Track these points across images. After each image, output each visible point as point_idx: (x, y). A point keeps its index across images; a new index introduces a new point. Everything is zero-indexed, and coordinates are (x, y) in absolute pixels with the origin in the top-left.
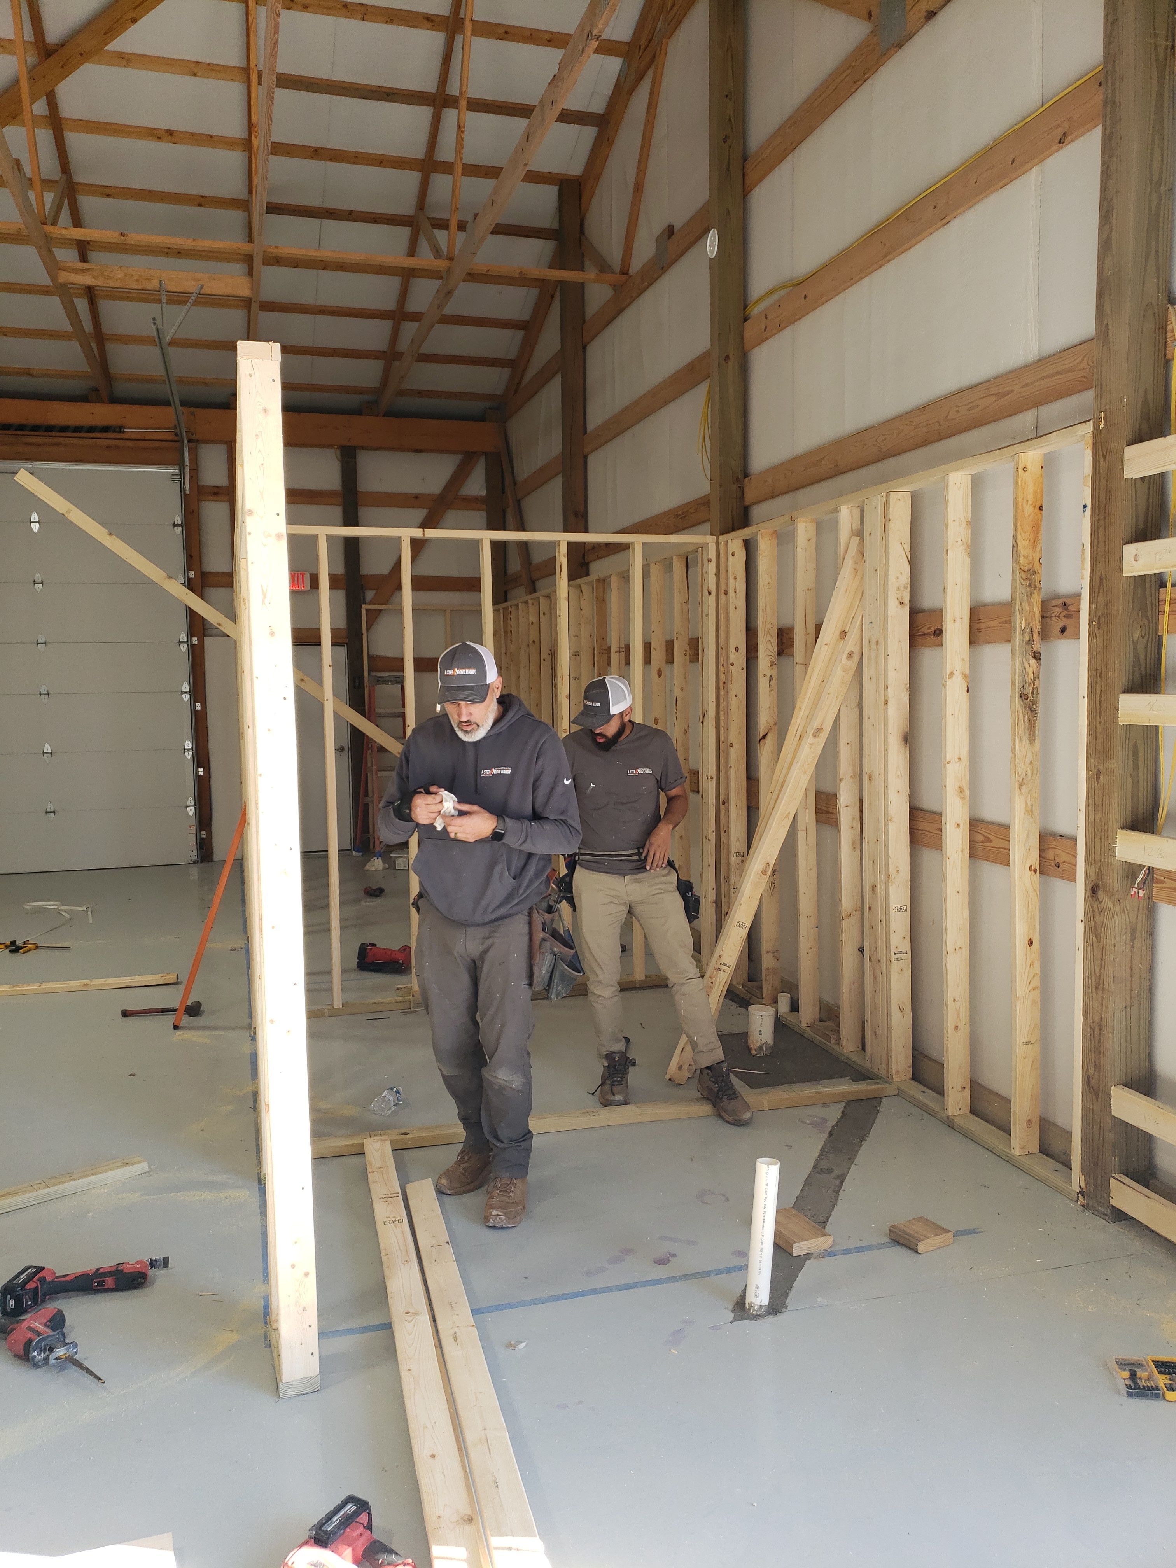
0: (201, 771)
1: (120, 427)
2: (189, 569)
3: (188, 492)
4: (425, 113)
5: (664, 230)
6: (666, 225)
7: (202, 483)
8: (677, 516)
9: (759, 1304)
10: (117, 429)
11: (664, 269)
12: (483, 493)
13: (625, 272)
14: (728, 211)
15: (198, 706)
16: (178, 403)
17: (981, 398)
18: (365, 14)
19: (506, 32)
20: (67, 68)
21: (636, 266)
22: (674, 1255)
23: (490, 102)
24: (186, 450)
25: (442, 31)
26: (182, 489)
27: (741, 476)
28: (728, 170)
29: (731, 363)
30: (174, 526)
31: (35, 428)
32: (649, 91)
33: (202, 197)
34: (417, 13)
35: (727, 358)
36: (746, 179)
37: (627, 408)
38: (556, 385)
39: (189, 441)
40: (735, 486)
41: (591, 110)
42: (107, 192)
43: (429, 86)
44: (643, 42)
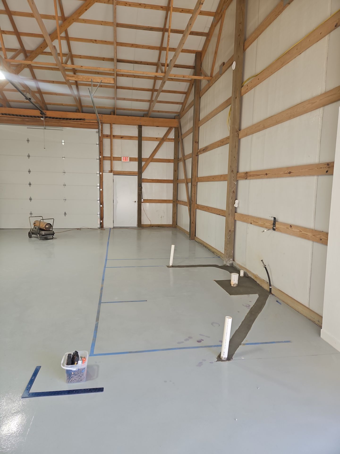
0: (101, 206)
1: (84, 119)
2: (100, 155)
3: (100, 136)
4: (160, 33)
5: (222, 64)
6: (223, 62)
7: (104, 134)
8: (221, 142)
9: (224, 357)
10: (83, 120)
11: (221, 75)
12: (174, 138)
13: (211, 76)
14: (239, 56)
15: (101, 190)
16: (97, 113)
17: (307, 105)
18: (145, 7)
19: (182, 10)
20: (70, 24)
21: (214, 74)
22: (203, 340)
23: (178, 30)
24: (100, 125)
25: (165, 11)
26: (99, 135)
27: (238, 131)
28: (239, 44)
29: (237, 99)
30: (97, 144)
31: (64, 119)
32: (220, 24)
33: (104, 58)
34: (159, 6)
35: (236, 98)
36: (245, 46)
37: (210, 113)
38: (192, 109)
39: (101, 123)
40: (236, 133)
41: (205, 32)
42: (80, 57)
43: (162, 26)
44: (219, 12)
